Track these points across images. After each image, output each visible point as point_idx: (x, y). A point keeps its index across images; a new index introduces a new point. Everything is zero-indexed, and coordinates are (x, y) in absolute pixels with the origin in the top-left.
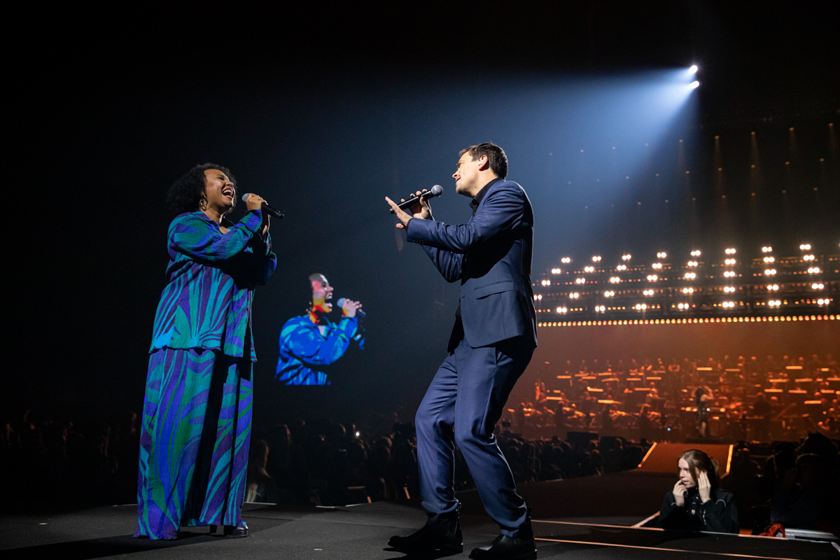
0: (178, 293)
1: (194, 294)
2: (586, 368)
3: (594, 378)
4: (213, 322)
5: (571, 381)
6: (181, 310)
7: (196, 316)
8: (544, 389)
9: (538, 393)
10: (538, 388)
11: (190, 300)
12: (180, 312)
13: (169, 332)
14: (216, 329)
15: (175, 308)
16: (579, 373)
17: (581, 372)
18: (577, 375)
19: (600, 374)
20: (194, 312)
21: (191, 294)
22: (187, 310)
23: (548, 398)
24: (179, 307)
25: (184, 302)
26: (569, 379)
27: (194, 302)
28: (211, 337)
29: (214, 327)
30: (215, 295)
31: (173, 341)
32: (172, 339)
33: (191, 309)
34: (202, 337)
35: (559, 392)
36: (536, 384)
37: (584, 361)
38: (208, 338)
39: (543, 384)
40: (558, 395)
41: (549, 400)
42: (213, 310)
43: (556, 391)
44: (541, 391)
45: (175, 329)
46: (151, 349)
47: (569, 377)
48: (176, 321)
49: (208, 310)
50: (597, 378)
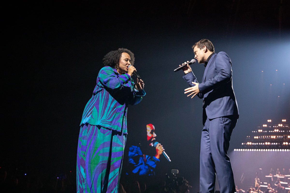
0: (95, 101)
1: (101, 102)
2: (279, 173)
3: (283, 177)
4: (107, 116)
5: (272, 178)
6: (95, 108)
7: (101, 112)
8: (259, 182)
9: (256, 183)
10: (256, 181)
11: (99, 105)
12: (95, 109)
13: (89, 117)
14: (109, 119)
15: (93, 107)
16: (276, 175)
17: (277, 174)
18: (275, 176)
19: (286, 176)
20: (100, 110)
21: (100, 102)
22: (98, 109)
23: (261, 186)
24: (94, 107)
25: (97, 105)
26: (271, 178)
27: (101, 106)
28: (105, 122)
29: (108, 118)
30: (110, 105)
31: (90, 121)
32: (90, 120)
33: (99, 109)
34: (102, 121)
35: (266, 183)
36: (255, 179)
37: (278, 169)
38: (104, 122)
39: (258, 179)
40: (265, 185)
41: (261, 187)
42: (108, 111)
43: (265, 183)
44: (258, 182)
45: (92, 116)
46: (81, 124)
47: (271, 176)
48: (93, 113)
49: (106, 111)
50: (285, 177)
